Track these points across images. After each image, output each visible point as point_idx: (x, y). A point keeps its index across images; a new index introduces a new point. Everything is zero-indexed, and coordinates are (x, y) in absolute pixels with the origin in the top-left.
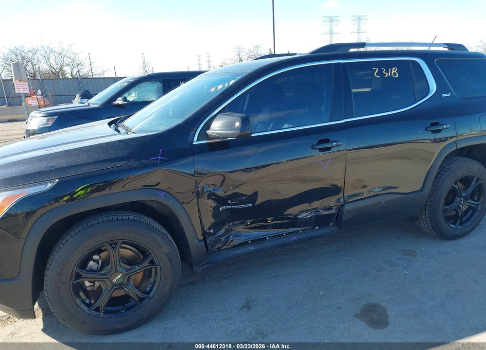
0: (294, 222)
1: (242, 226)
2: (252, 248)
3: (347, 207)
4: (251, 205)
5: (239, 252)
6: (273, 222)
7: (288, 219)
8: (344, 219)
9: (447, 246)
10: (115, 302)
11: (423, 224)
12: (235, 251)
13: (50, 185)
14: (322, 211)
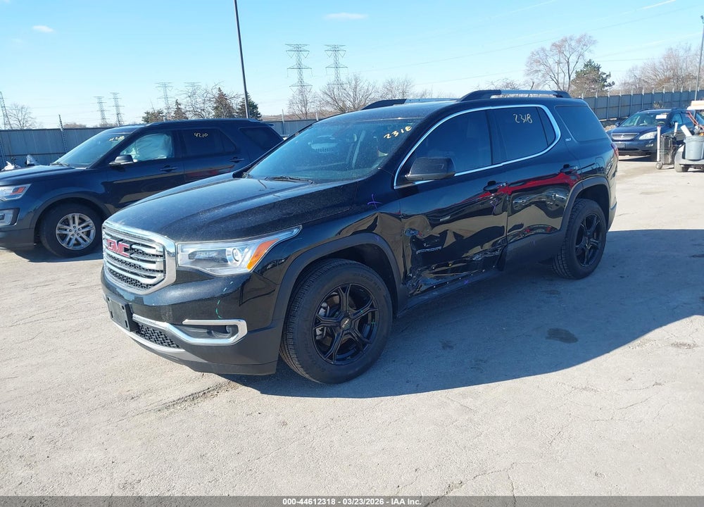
0: (470, 265)
1: (428, 271)
2: (435, 293)
3: (510, 248)
4: (440, 248)
5: (426, 297)
6: (454, 266)
7: (465, 261)
8: (507, 259)
9: (581, 284)
10: (344, 348)
11: (558, 266)
12: (423, 297)
13: (296, 231)
14: (489, 253)
